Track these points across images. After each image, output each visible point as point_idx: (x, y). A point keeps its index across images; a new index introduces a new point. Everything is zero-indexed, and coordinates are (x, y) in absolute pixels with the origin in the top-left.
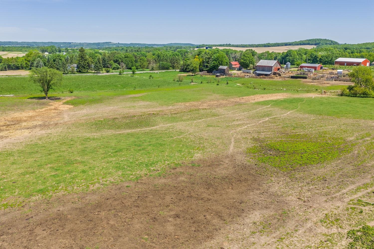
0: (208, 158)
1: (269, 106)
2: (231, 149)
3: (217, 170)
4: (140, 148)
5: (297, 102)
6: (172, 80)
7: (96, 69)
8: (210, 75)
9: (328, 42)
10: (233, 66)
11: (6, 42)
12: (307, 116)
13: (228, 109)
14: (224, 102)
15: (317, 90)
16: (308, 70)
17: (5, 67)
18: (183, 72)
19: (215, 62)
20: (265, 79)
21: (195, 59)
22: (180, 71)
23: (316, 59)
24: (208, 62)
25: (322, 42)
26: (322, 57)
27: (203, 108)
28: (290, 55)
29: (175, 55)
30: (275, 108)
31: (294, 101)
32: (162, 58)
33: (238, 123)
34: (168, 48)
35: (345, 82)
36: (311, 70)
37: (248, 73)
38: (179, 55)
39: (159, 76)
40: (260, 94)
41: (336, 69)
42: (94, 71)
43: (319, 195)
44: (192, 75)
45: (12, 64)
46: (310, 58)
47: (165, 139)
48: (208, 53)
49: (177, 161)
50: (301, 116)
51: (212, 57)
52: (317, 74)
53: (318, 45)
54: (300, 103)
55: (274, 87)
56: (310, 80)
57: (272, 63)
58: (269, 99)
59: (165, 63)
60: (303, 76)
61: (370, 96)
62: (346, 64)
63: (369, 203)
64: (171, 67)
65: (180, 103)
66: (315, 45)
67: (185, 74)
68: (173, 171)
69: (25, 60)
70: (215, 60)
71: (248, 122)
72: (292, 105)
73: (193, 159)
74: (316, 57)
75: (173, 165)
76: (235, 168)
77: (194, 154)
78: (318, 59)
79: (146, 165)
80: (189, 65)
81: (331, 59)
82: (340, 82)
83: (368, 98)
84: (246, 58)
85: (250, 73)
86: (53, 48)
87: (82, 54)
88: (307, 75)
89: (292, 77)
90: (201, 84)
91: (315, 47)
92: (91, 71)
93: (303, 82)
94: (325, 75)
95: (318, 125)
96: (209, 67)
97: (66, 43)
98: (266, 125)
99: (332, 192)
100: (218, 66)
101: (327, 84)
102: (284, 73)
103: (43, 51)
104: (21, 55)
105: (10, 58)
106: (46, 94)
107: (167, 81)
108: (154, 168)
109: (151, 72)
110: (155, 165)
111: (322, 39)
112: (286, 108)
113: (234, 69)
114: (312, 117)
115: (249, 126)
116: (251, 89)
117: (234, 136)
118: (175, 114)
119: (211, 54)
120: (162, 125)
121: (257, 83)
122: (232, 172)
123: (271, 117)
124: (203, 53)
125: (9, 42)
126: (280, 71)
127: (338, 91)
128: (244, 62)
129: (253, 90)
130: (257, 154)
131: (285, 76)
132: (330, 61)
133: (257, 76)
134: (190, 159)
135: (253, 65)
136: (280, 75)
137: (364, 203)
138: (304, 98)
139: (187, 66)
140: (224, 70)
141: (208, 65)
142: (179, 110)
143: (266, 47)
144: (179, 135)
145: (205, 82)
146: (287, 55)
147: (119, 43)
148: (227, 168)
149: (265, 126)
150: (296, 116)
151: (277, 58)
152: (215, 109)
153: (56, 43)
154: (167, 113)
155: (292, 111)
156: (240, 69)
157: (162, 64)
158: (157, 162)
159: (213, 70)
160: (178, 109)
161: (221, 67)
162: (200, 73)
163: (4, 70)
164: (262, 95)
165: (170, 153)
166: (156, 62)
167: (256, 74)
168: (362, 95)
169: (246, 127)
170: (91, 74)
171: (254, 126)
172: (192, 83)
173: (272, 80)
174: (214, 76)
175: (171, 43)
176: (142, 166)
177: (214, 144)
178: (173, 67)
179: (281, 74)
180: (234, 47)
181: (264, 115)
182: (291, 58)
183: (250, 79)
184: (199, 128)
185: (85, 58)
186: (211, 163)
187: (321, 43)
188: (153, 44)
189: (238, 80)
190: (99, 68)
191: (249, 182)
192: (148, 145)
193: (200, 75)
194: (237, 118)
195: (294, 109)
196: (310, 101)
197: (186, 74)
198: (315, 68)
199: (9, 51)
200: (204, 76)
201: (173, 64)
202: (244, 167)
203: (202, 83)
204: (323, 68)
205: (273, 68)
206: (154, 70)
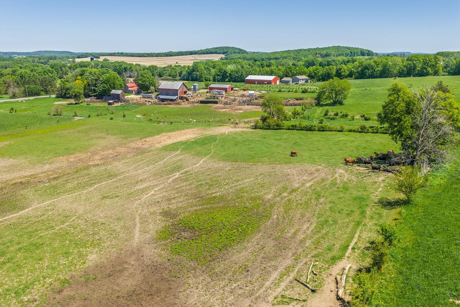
0: (107, 259)
1: (179, 152)
2: (137, 237)
3: (120, 280)
4: (5, 259)
5: (209, 143)
6: (46, 113)
8: (100, 102)
9: (236, 51)
10: (129, 89)
12: (221, 164)
13: (128, 162)
14: (123, 150)
15: (229, 120)
16: (218, 92)
18: (61, 99)
19: (105, 85)
20: (171, 106)
21: (77, 81)
22: (56, 97)
23: (226, 75)
24: (95, 85)
25: (230, 50)
26: (232, 72)
27: (94, 163)
28: (196, 70)
29: (47, 72)
30: (186, 155)
31: (206, 142)
32: (27, 80)
33: (143, 187)
34: (35, 59)
35: (258, 106)
36: (221, 92)
37: (149, 98)
38: (53, 72)
39: (25, 106)
40: (166, 132)
41: (247, 90)
43: (243, 297)
44: (76, 104)
46: (219, 74)
47: (43, 234)
48: (95, 73)
49: (63, 275)
50: (216, 165)
51: (101, 79)
52: (229, 97)
53: (226, 54)
54: (213, 143)
55: (182, 118)
56: (221, 105)
57: (177, 85)
58: (177, 140)
59: (32, 86)
60: (214, 100)
61: (283, 127)
62: (256, 82)
63: (292, 298)
64: (42, 91)
65: (61, 158)
66: (223, 53)
67: (65, 102)
68: (57, 296)
70: (104, 82)
71: (155, 183)
72: (205, 147)
73: (86, 265)
74: (225, 72)
75: (57, 285)
76: (144, 272)
77: (87, 256)
78: (228, 74)
79: (15, 293)
80: (68, 89)
81: (242, 74)
82: (253, 106)
83: (281, 130)
84: (144, 79)
85: (152, 98)
88: (218, 98)
89: (202, 102)
90: (89, 118)
91: (223, 56)
93: (215, 108)
94: (237, 98)
95: (234, 178)
96: (97, 91)
98: (177, 185)
99: (255, 289)
100: (109, 91)
101: (241, 109)
102: (192, 96)
107: (38, 115)
108: (29, 297)
109: (13, 100)
110: (29, 290)
111: (229, 47)
112: (199, 154)
113: (130, 92)
114: (228, 166)
115: (156, 189)
116: (154, 124)
117: (139, 211)
118: (55, 178)
119: (99, 74)
120: (36, 205)
121: (161, 112)
122: (140, 280)
123: (182, 171)
124: (87, 74)
126: (187, 95)
127: (251, 119)
128: (143, 83)
129: (157, 125)
130: (169, 240)
131: (193, 100)
132: (241, 76)
133: (160, 102)
134: (82, 267)
135: (155, 87)
136: (187, 100)
137: (288, 298)
138: (217, 135)
139: (67, 90)
140: (118, 95)
141: (96, 89)
142: (60, 171)
143: (169, 56)
144: (63, 222)
145: (94, 114)
146: (193, 70)
148: (132, 275)
149: (176, 187)
150: (209, 166)
151: (182, 74)
152: (111, 165)
154: (43, 180)
155: (205, 158)
156: (138, 93)
157: (28, 88)
158: (33, 283)
159: (103, 95)
160: (58, 169)
161: (113, 92)
162: (86, 100)
164: (169, 134)
165: (52, 261)
166: (19, 84)
167: (159, 99)
168: (275, 127)
169: (153, 192)
171: (162, 189)
172: (75, 117)
173: (178, 106)
174: (106, 104)
175: (40, 51)
176: (9, 297)
177: (114, 231)
178: (47, 92)
179: (188, 98)
180: (128, 56)
181: (173, 168)
182: (198, 73)
183: (152, 106)
184: (91, 202)
186: (111, 269)
187: (230, 52)
188: (12, 52)
189: (138, 109)
191: (163, 295)
192: (17, 250)
193: (86, 103)
194: (140, 178)
195: (208, 154)
196: (224, 140)
197: (67, 101)
198: (226, 90)
200: (92, 104)
201: (45, 87)
202: (155, 268)
203: (89, 116)
204: (234, 89)
205: (179, 92)
206: (16, 96)
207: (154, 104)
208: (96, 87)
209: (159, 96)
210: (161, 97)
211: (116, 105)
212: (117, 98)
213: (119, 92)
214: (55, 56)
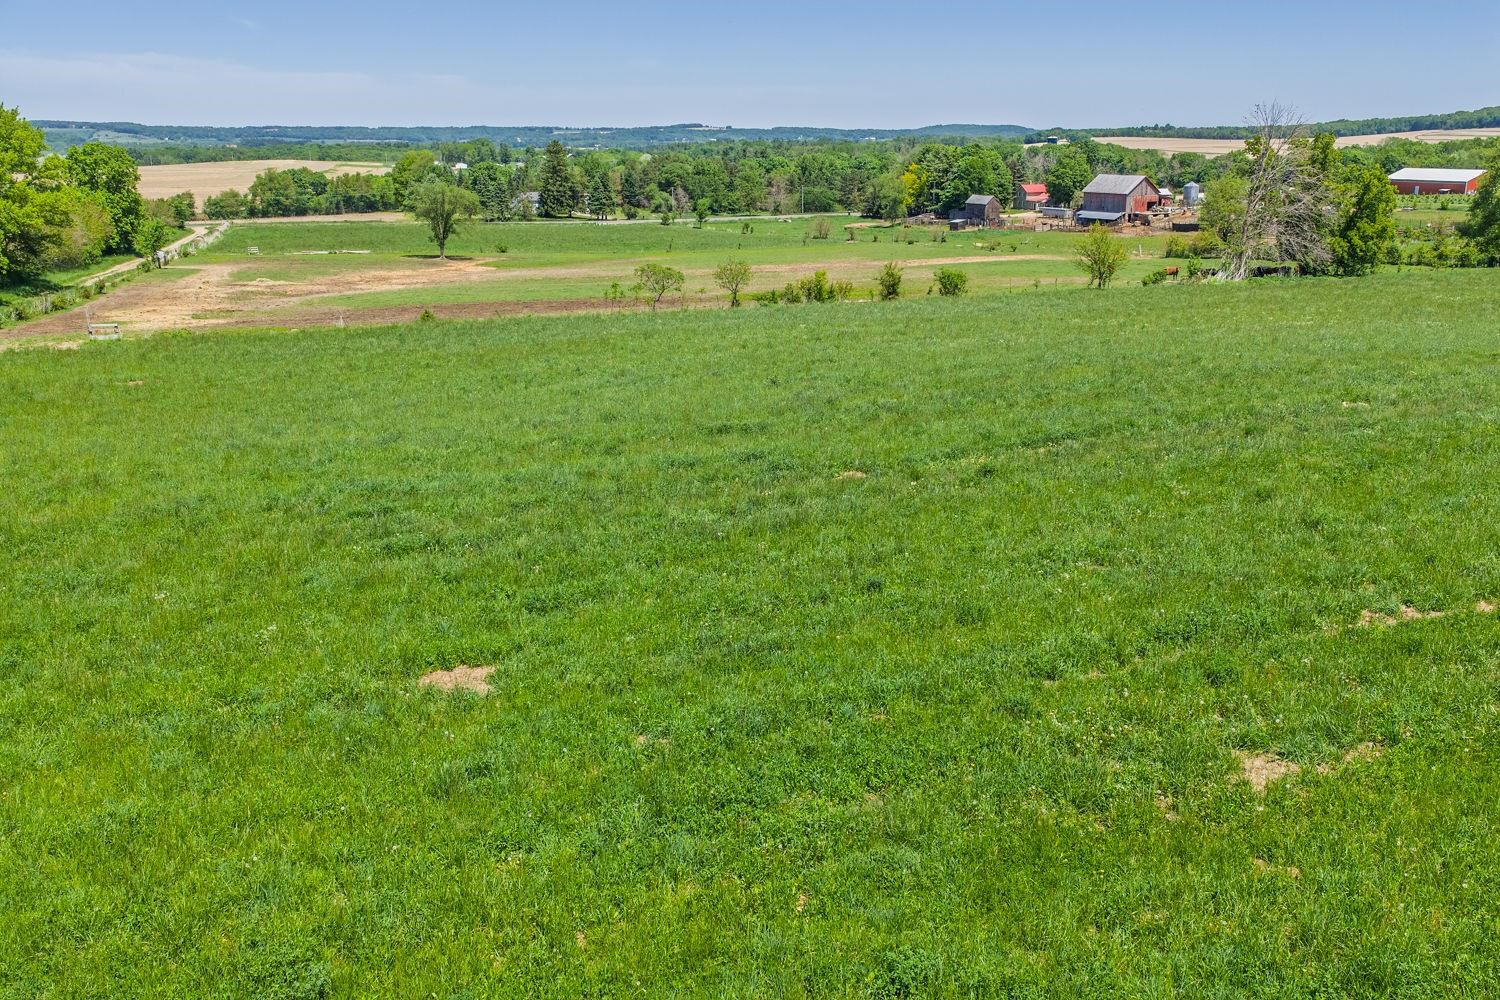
7: (594, 207)
8: (940, 223)
10: (1028, 198)
11: (327, 128)
17: (338, 203)
18: (870, 219)
19: (960, 183)
21: (909, 175)
22: (863, 217)
24: (941, 185)
37: (1057, 217)
42: (588, 215)
45: (357, 195)
48: (944, 157)
57: (1129, 184)
64: (838, 202)
67: (868, 224)
69: (395, 180)
70: (960, 177)
84: (1062, 170)
85: (1063, 218)
86: (484, 149)
87: (555, 162)
90: (874, 243)
92: (579, 214)
96: (942, 199)
97: (537, 128)
100: (965, 196)
103: (452, 158)
104: (380, 170)
105: (350, 175)
106: (442, 245)
109: (768, 217)
113: (1032, 206)
119: (953, 156)
125: (336, 128)
126: (1153, 210)
128: (1057, 182)
133: (1079, 226)
139: (883, 199)
140: (981, 207)
141: (940, 193)
145: (887, 237)
147: (730, 127)
153: (499, 130)
156: (1044, 207)
157: (810, 193)
159: (949, 208)
162: (910, 220)
163: (333, 214)
167: (1078, 218)
170: (578, 222)
172: (848, 241)
174: (945, 228)
178: (847, 204)
179: (1154, 217)
185: (563, 174)
188: (863, 131)
190: (604, 205)
197: (875, 222)
199: (339, 158)
201: (847, 196)
203: (875, 240)
205: (1129, 200)
206: (781, 213)
207: (1061, 230)
208: (942, 189)
209: (1080, 212)
210: (1085, 214)
211: (969, 229)
212: (977, 214)
213: (985, 199)
214: (963, 138)
